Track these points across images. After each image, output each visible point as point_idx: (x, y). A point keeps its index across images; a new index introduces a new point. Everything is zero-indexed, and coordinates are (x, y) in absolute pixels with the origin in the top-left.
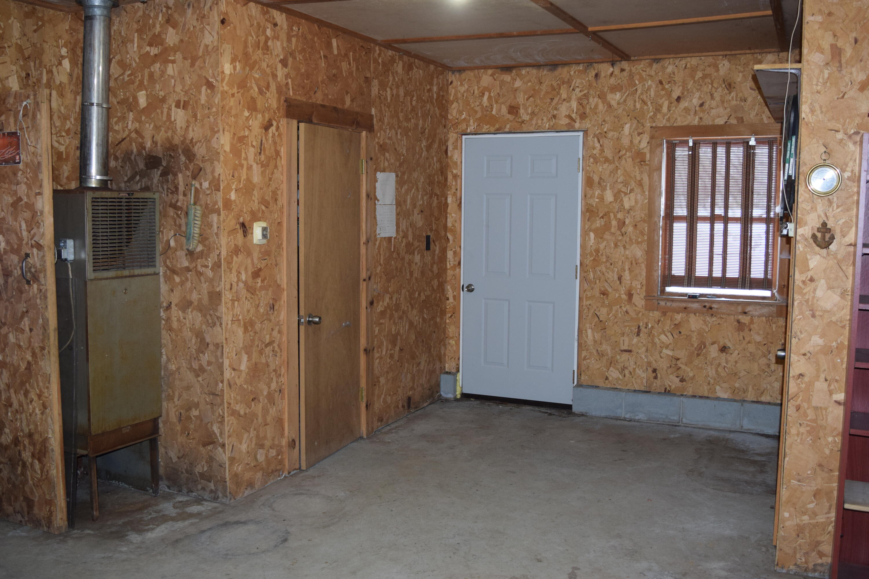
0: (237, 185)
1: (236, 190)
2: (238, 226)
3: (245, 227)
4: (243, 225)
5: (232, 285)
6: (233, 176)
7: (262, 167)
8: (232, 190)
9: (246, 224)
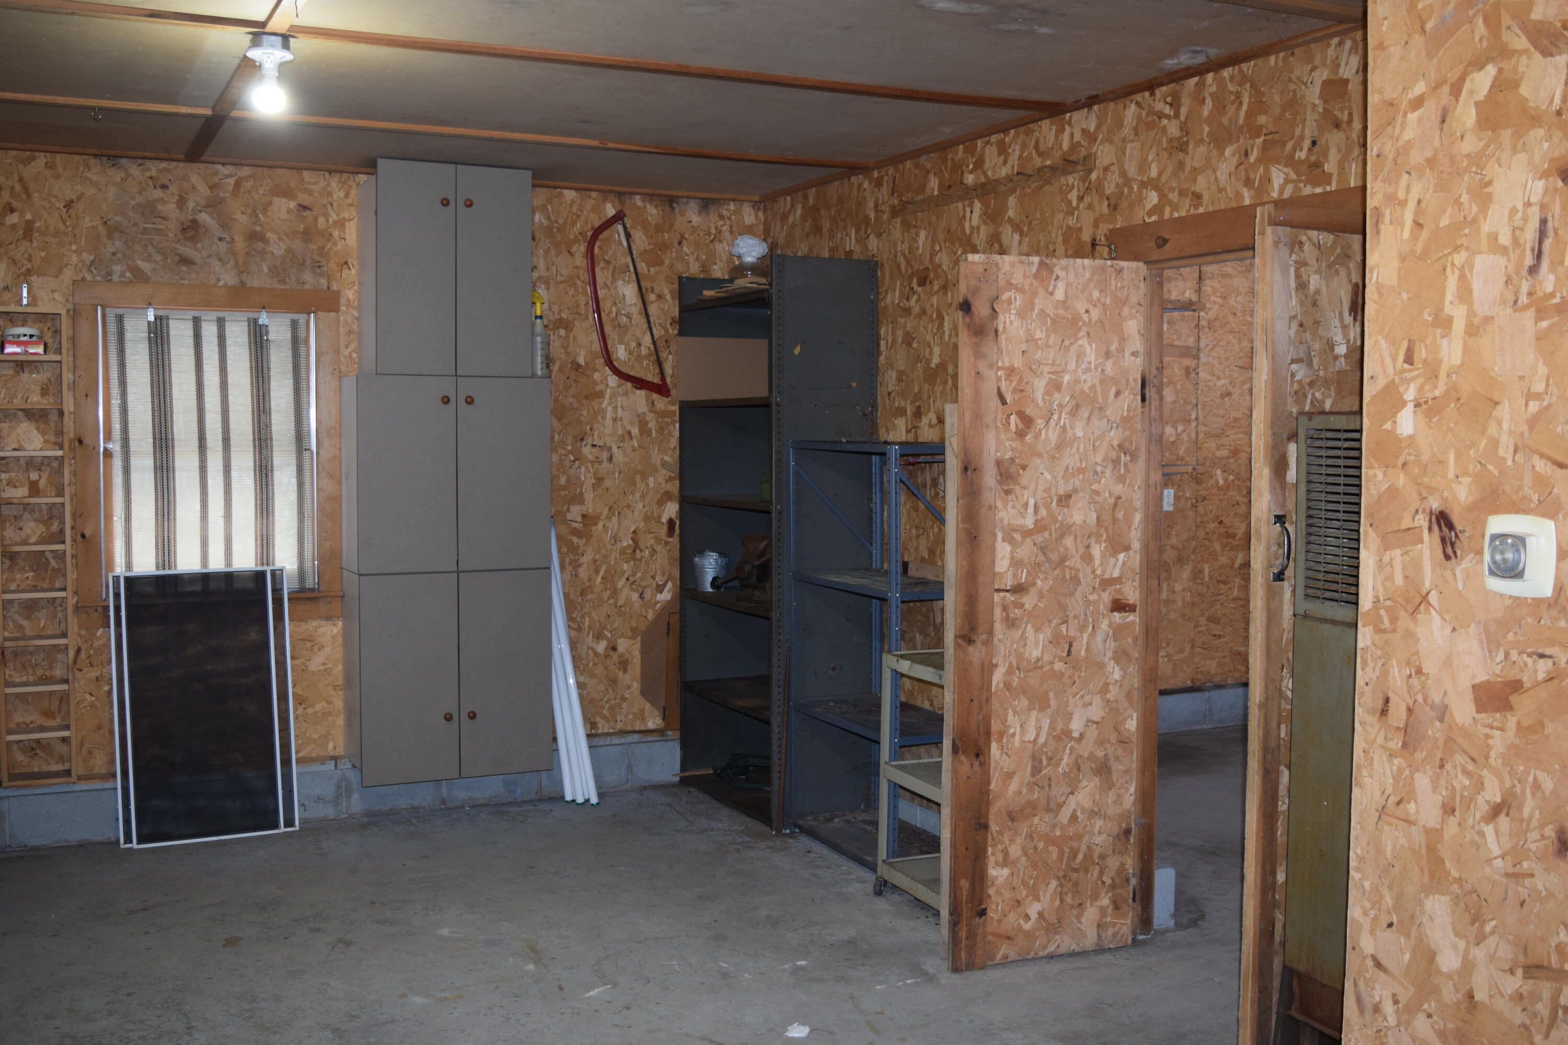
0: (1420, 389)
1: (1417, 405)
2: (1422, 521)
3: (1451, 527)
4: (1443, 520)
5: (1387, 700)
6: (1409, 359)
7: (1539, 318)
8: (1404, 404)
9: (1456, 519)
